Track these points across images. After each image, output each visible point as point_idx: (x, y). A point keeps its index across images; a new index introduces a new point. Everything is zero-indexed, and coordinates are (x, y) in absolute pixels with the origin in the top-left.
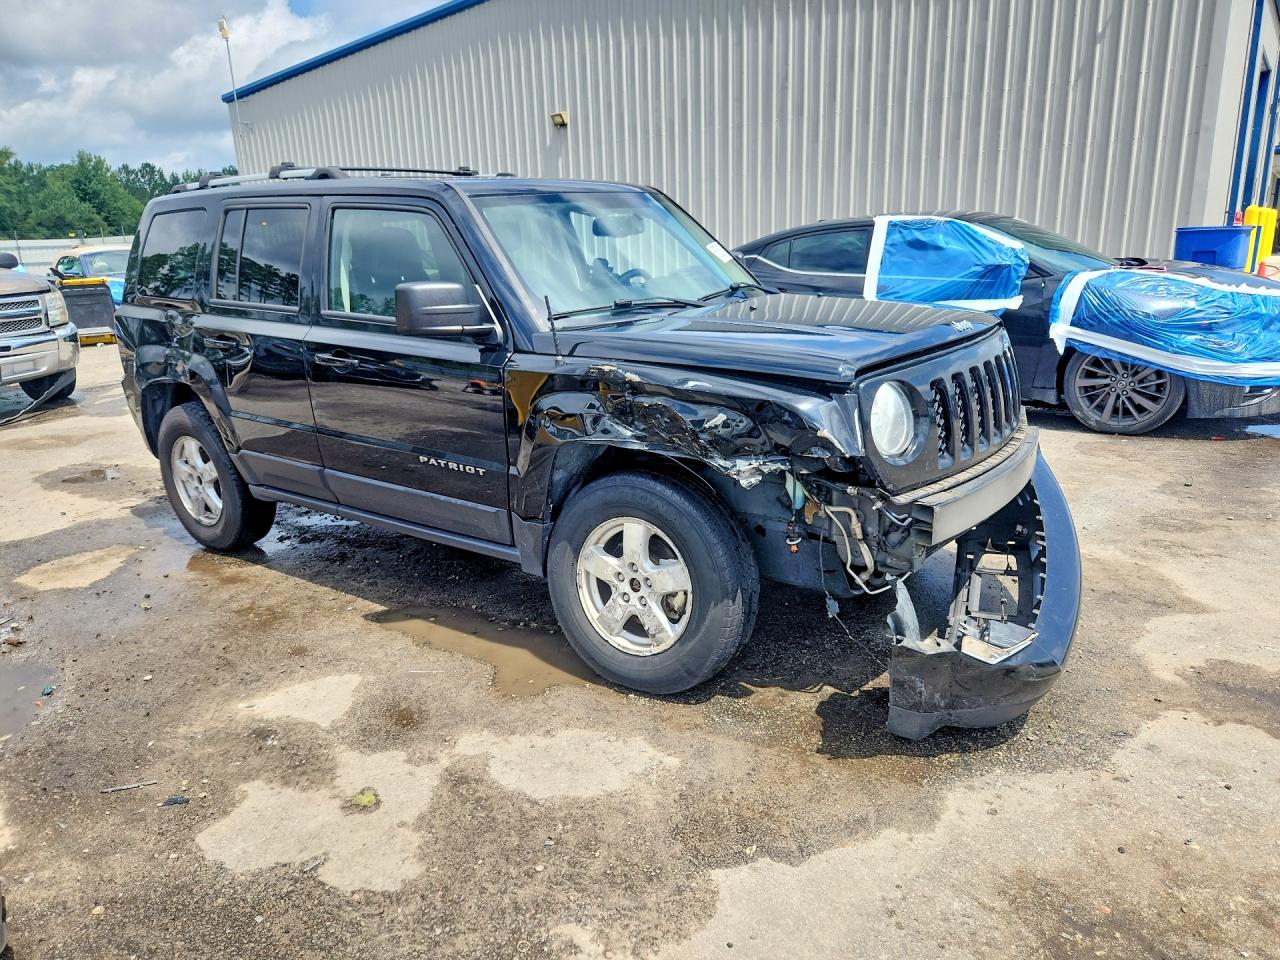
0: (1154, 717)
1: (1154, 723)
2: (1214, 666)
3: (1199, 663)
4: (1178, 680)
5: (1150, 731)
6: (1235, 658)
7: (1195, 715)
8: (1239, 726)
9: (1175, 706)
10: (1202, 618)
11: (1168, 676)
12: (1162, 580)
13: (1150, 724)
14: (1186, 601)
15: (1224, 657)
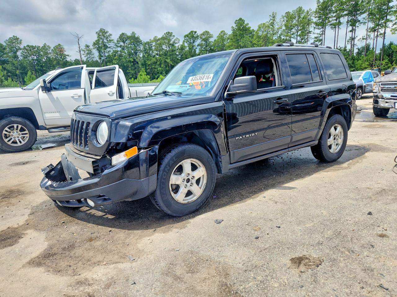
0: (26, 221)
1: (26, 220)
2: (16, 242)
3: (21, 240)
4: (25, 232)
5: (26, 217)
6: (10, 248)
7: (16, 226)
8: (2, 230)
9: (22, 225)
10: (28, 259)
11: (29, 231)
12: (58, 271)
13: (26, 219)
14: (39, 264)
15: (13, 247)
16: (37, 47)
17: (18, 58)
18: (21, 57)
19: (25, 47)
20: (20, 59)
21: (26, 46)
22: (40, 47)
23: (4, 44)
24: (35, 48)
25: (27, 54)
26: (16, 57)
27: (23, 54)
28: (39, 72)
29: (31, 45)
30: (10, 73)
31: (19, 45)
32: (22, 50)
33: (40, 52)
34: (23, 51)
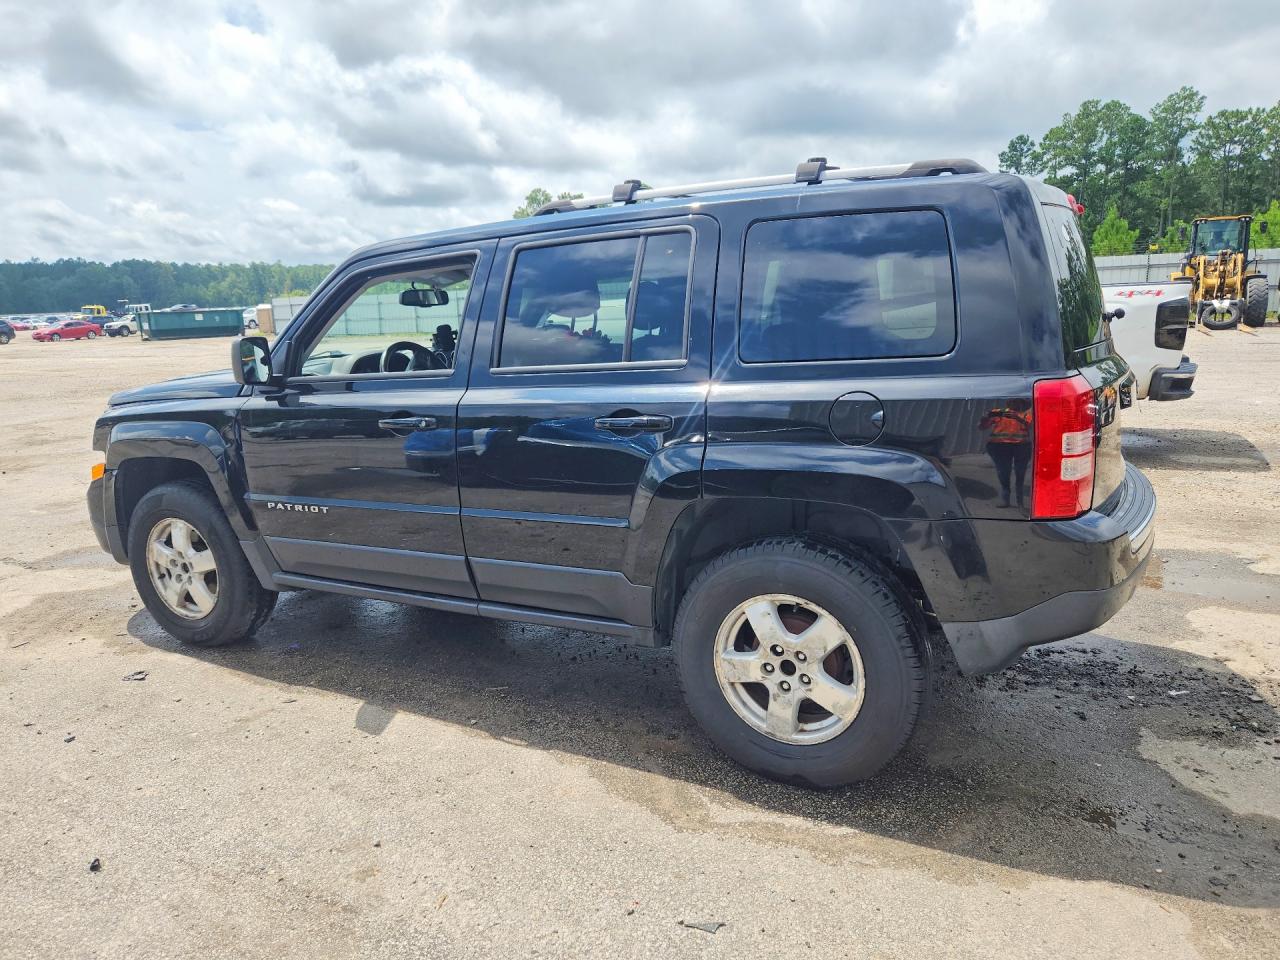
16: (1254, 112)
17: (1180, 156)
18: (1189, 154)
19: (1211, 117)
20: (1185, 160)
21: (1214, 114)
22: (1264, 110)
23: (1150, 118)
24: (1243, 118)
25: (1213, 141)
26: (1174, 154)
27: (1200, 144)
28: (1234, 199)
29: (1235, 110)
30: (1143, 207)
31: (1191, 116)
32: (1198, 131)
33: (1260, 130)
34: (1203, 132)
